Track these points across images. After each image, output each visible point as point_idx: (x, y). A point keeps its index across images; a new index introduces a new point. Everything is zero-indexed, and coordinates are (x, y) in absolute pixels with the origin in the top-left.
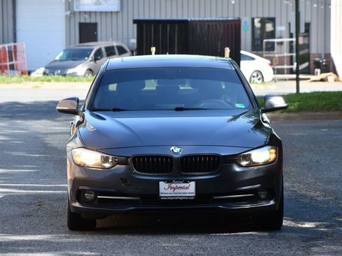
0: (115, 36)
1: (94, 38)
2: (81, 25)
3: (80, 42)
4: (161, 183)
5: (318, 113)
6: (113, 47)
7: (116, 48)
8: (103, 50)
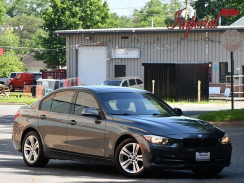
0: (136, 73)
1: (124, 75)
2: (116, 66)
3: (115, 77)
4: (197, 153)
5: (241, 122)
6: (134, 80)
7: (136, 81)
8: (128, 82)
